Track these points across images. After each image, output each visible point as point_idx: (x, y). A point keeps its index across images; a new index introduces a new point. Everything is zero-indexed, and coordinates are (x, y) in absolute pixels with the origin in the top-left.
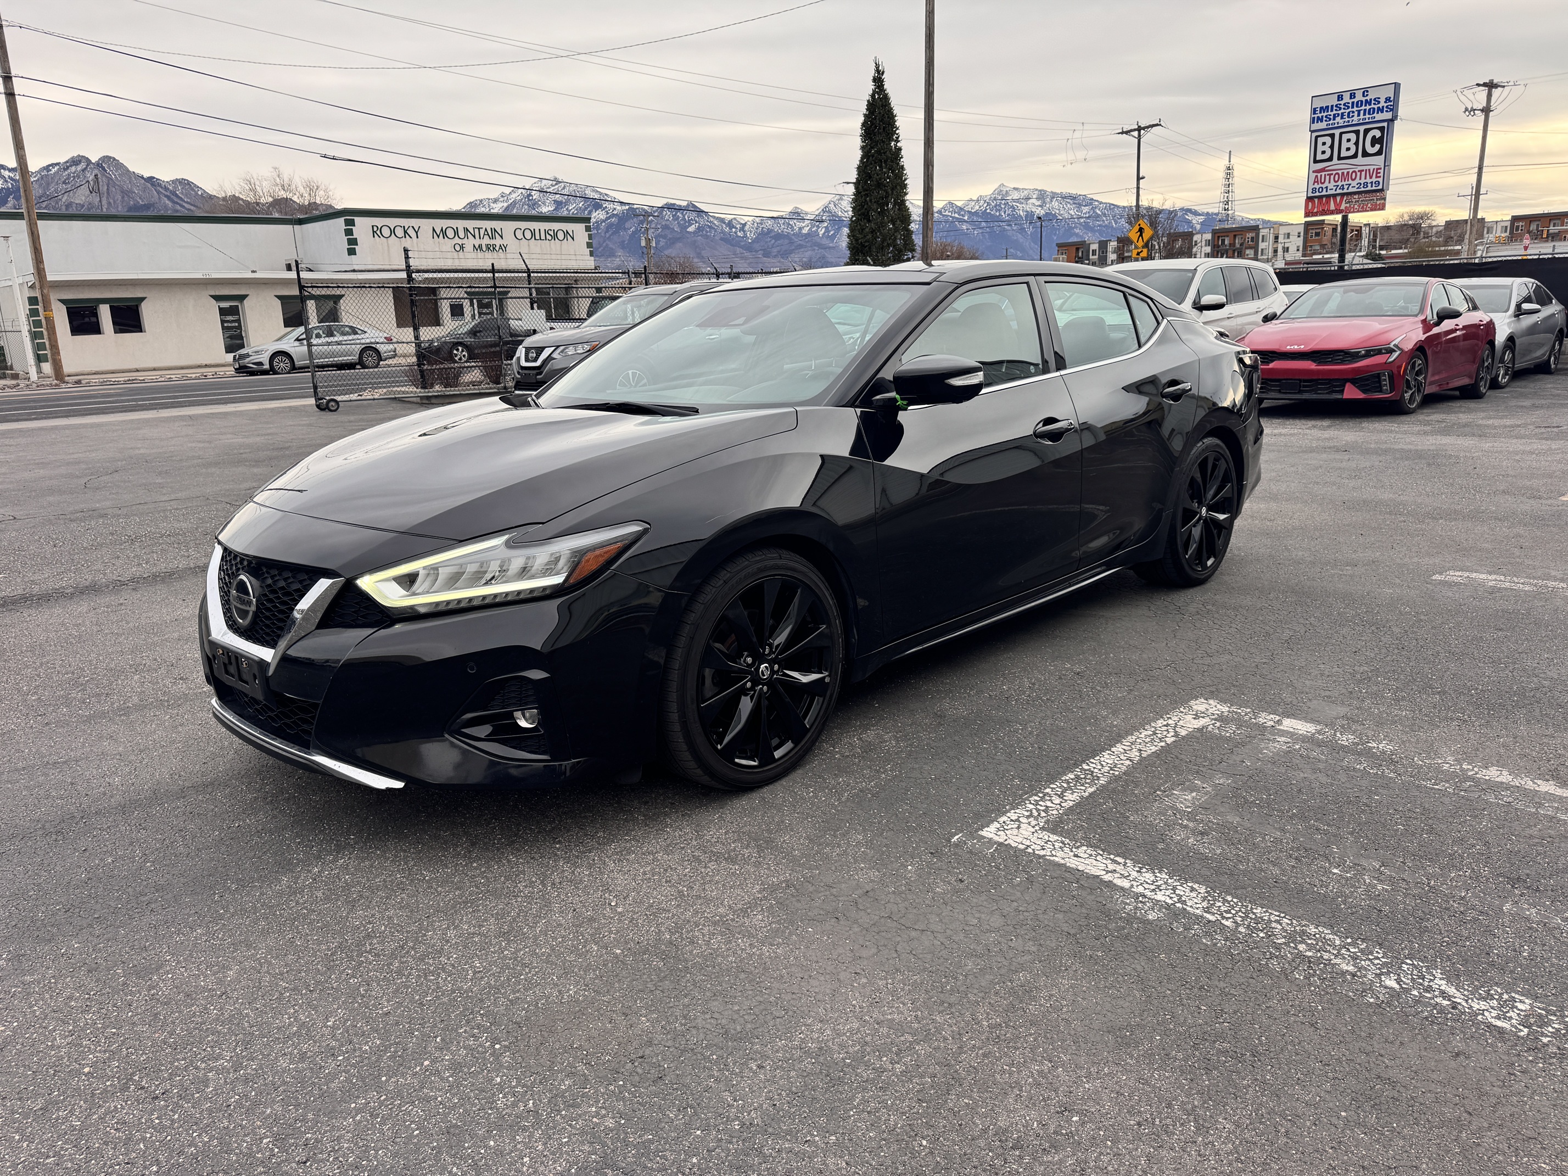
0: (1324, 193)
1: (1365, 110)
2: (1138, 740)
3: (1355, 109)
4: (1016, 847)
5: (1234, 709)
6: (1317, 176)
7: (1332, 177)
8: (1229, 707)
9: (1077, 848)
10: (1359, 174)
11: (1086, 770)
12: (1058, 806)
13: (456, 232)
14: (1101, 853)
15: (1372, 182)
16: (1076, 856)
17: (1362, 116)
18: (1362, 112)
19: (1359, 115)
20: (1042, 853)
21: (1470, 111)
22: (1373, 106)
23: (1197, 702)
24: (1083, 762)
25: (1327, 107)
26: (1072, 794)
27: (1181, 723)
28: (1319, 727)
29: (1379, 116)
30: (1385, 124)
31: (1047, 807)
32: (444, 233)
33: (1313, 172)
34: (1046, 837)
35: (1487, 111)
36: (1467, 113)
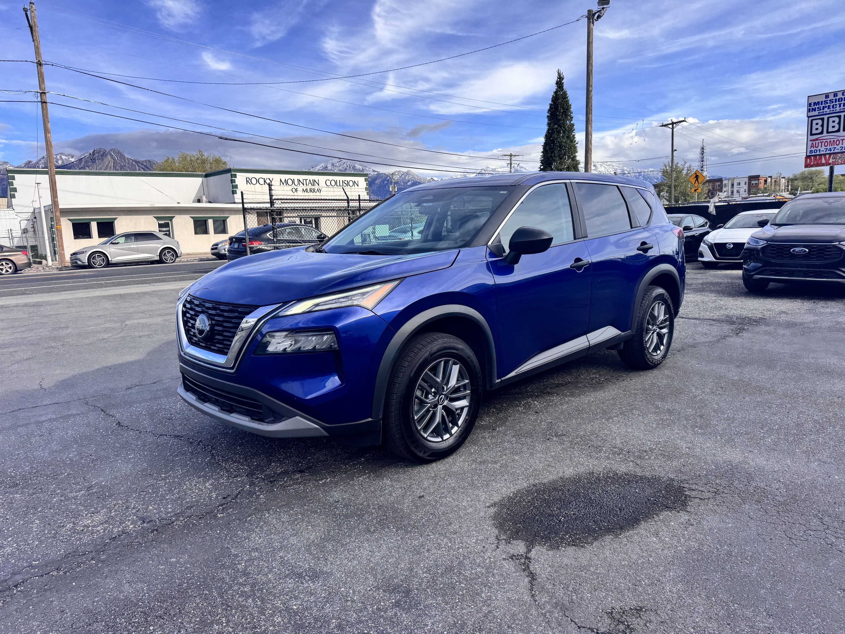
3: (837, 103)
6: (813, 143)
7: (823, 143)
10: (841, 141)
13: (293, 182)
19: (840, 106)
25: (818, 102)
33: (810, 141)
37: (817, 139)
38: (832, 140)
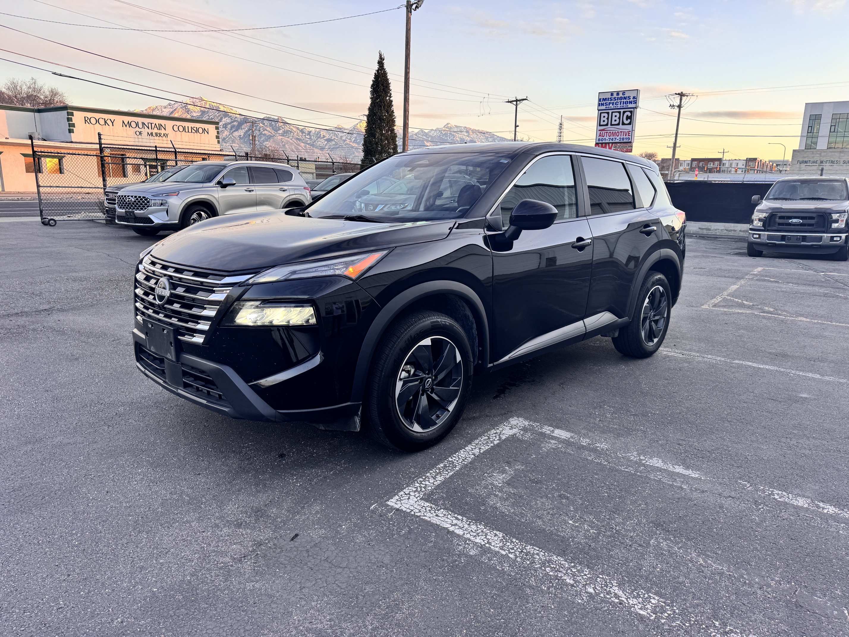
0: (604, 141)
1: (624, 102)
2: (480, 443)
3: (619, 101)
4: (405, 511)
5: (531, 423)
6: (600, 133)
7: (608, 134)
8: (529, 422)
9: (438, 510)
10: (620, 133)
11: (450, 461)
12: (432, 484)
13: (137, 124)
14: (451, 513)
15: (626, 138)
16: (437, 515)
17: (622, 105)
18: (622, 103)
19: (621, 104)
20: (419, 514)
21: (672, 106)
22: (627, 100)
23: (513, 419)
24: (450, 456)
25: (606, 99)
26: (441, 476)
27: (504, 432)
28: (572, 434)
29: (630, 106)
30: (632, 110)
31: (426, 485)
32: (130, 124)
33: (599, 130)
34: (423, 504)
35: (680, 107)
36: (671, 107)
37: (603, 130)
38: (614, 132)
